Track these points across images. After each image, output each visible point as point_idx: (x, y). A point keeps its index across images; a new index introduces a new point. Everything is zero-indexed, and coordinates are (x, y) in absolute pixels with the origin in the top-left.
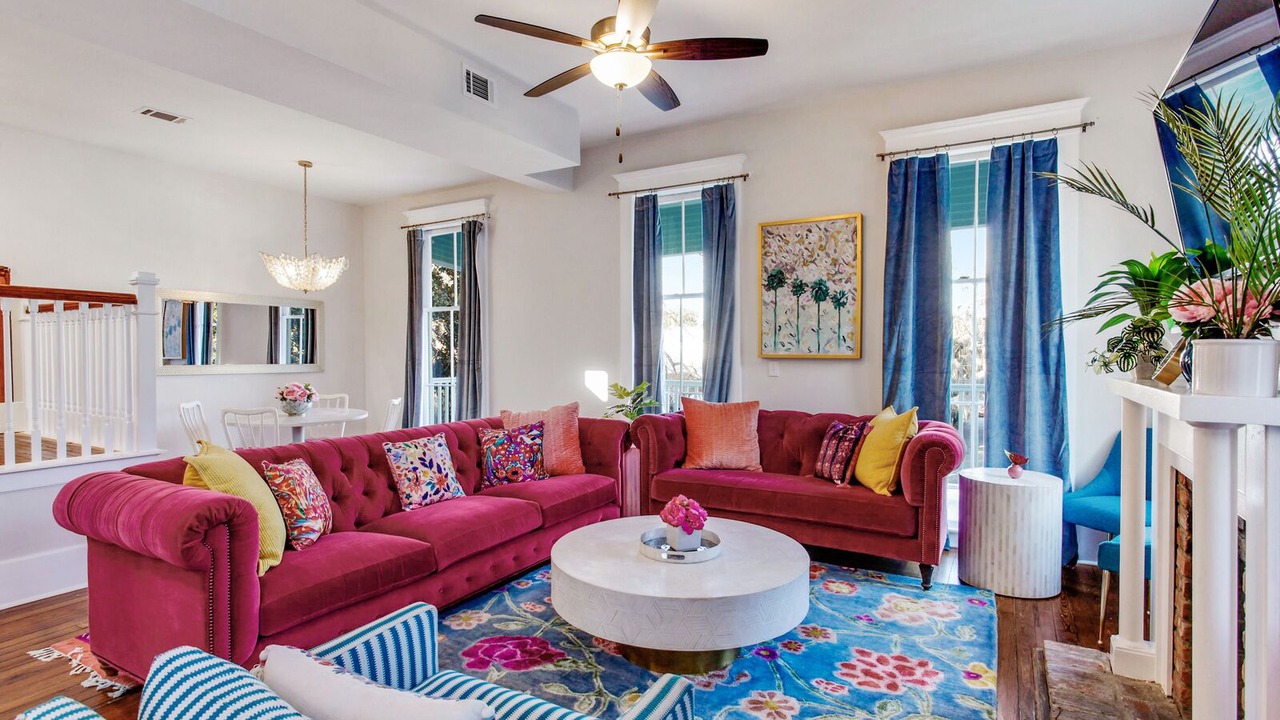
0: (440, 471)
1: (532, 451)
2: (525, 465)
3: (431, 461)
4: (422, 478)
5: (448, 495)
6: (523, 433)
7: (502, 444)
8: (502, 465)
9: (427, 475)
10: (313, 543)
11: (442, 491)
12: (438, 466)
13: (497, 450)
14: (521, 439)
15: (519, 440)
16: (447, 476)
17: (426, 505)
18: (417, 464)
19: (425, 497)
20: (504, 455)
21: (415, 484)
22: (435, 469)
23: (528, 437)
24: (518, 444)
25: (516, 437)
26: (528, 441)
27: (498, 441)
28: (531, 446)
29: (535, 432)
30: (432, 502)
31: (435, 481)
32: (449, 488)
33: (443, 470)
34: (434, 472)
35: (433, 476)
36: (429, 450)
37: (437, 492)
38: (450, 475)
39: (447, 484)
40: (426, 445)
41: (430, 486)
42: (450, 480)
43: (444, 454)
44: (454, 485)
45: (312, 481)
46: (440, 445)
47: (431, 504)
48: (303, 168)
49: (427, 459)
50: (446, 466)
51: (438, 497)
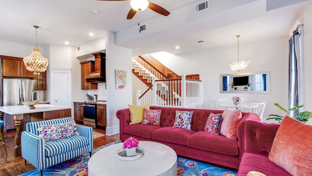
0: (182, 120)
4: (177, 121)
5: (183, 127)
10: (145, 124)
11: (181, 126)
15: (212, 119)
16: (183, 122)
17: (176, 127)
18: (178, 117)
19: (176, 125)
22: (181, 119)
23: (214, 118)
25: (212, 117)
27: (209, 117)
29: (216, 117)
30: (178, 127)
31: (180, 122)
32: (183, 125)
33: (183, 120)
34: (180, 120)
35: (180, 121)
36: (183, 114)
37: (179, 125)
38: (185, 122)
39: (183, 124)
40: (183, 113)
41: (178, 123)
42: (184, 123)
43: (186, 117)
44: (185, 125)
45: (152, 114)
46: (187, 114)
47: (178, 128)
48: (237, 37)
49: (181, 116)
50: (185, 120)
51: (180, 127)
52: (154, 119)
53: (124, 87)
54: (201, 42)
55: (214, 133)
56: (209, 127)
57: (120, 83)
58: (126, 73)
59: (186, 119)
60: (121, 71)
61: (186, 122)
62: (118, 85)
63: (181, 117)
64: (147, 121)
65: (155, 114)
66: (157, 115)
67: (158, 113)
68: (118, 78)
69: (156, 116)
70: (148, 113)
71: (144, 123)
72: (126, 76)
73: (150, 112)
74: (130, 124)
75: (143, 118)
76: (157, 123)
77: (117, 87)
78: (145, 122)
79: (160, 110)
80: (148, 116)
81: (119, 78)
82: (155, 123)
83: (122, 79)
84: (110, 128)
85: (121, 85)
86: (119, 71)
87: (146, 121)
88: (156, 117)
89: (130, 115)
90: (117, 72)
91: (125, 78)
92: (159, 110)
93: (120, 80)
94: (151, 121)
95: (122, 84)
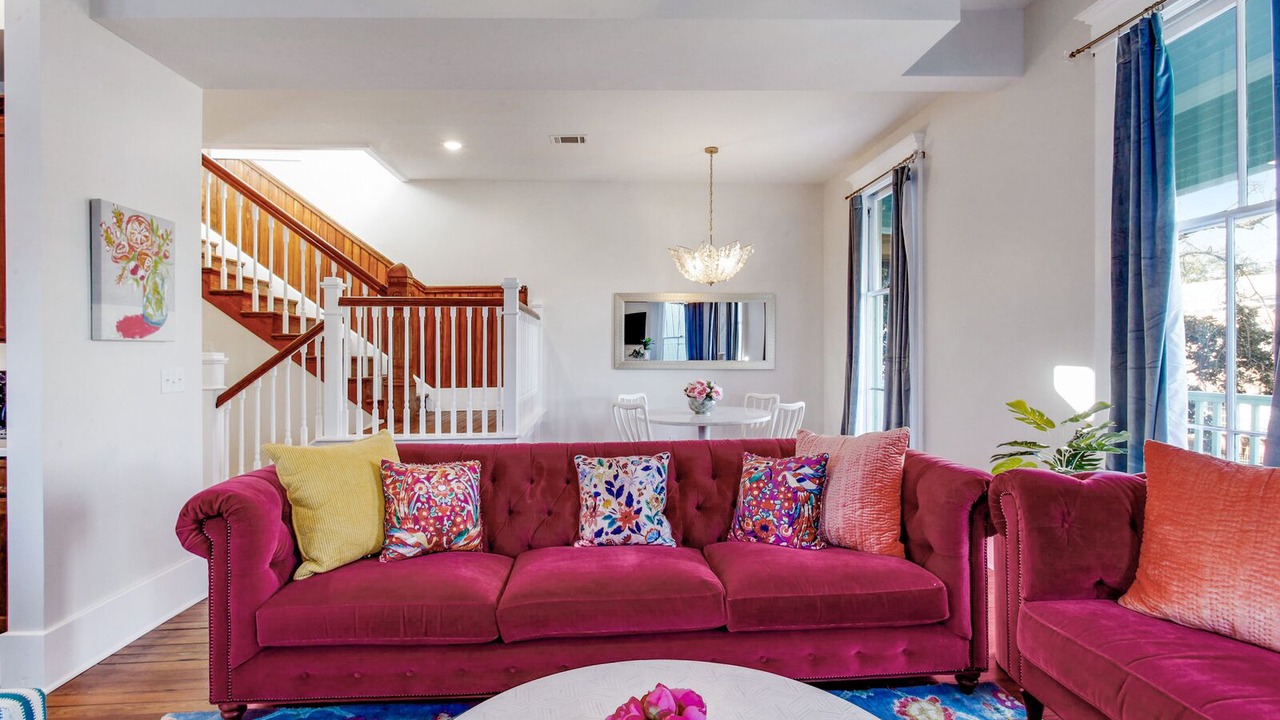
0: (629, 503)
1: (795, 499)
2: (780, 519)
3: (621, 489)
4: (601, 509)
5: (635, 538)
6: (789, 469)
7: (759, 480)
8: (750, 511)
9: (612, 506)
10: (403, 558)
11: (627, 532)
12: (630, 496)
13: (751, 489)
14: (784, 477)
15: (780, 479)
16: (638, 511)
17: (601, 544)
18: (602, 488)
19: (599, 534)
20: (755, 498)
21: (591, 513)
22: (623, 499)
23: (794, 476)
24: (777, 485)
25: (778, 474)
26: (793, 482)
27: (756, 475)
28: (795, 492)
29: (807, 470)
30: (610, 544)
31: (618, 516)
32: (639, 529)
33: (635, 503)
34: (620, 504)
35: (617, 508)
36: (626, 473)
37: (618, 531)
38: (645, 511)
39: (637, 523)
40: (625, 466)
41: (608, 521)
42: (642, 519)
43: (646, 482)
44: (650, 526)
45: (442, 488)
46: (647, 468)
47: (607, 545)
48: (709, 155)
49: (617, 485)
50: (643, 499)
51: (618, 538)
52: (459, 520)
53: (157, 329)
54: (574, 140)
55: (804, 544)
56: (771, 517)
57: (125, 300)
58: (167, 237)
59: (649, 494)
60: (137, 218)
61: (654, 512)
62: (112, 314)
63: (622, 488)
64: (420, 537)
65: (459, 488)
66: (469, 494)
67: (470, 480)
68: (116, 260)
69: (465, 497)
70: (419, 485)
71: (402, 550)
72: (166, 257)
73: (428, 479)
74: (303, 572)
75: (388, 523)
76: (474, 540)
77: (109, 328)
78: (405, 544)
79: (476, 464)
80: (419, 504)
81: (123, 263)
82: (462, 542)
83: (141, 272)
84: (51, 629)
85: (135, 311)
86: (119, 216)
87: (411, 539)
88: (466, 501)
89: (287, 518)
90: (107, 218)
91: (161, 268)
92: (472, 463)
93: (130, 280)
94: (439, 533)
95: (145, 307)
